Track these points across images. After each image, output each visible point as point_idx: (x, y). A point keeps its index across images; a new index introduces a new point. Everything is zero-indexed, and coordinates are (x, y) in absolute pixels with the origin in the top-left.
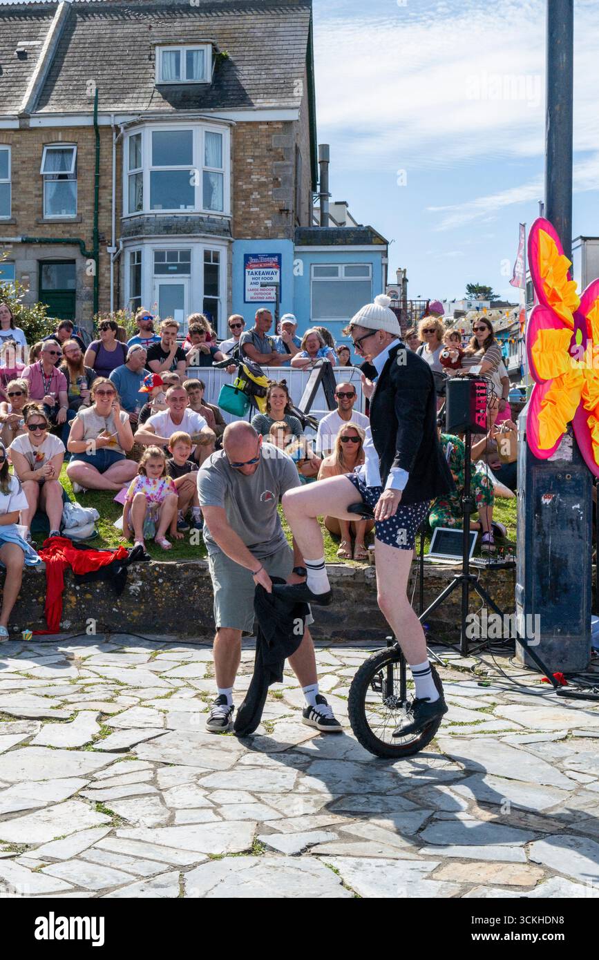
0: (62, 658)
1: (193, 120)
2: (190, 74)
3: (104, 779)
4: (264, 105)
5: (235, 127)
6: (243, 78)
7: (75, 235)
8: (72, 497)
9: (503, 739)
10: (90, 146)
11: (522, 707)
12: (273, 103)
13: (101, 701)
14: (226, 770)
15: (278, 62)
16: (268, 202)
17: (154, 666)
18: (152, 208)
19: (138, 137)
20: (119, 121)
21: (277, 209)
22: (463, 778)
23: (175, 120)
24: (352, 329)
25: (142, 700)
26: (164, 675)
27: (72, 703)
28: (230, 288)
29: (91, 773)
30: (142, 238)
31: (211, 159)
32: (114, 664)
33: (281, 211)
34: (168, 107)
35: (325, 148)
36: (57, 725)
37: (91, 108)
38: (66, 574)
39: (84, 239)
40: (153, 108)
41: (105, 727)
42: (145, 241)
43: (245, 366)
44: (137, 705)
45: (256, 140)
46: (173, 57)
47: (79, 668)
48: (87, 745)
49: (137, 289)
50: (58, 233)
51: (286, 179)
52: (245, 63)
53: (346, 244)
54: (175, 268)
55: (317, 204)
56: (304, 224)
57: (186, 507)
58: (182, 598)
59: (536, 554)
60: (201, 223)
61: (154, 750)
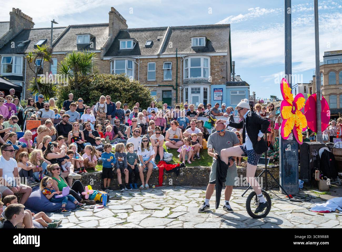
0: (162, 193)
1: (201, 55)
2: (200, 44)
3: (169, 226)
4: (219, 52)
5: (211, 57)
6: (213, 45)
7: (171, 84)
8: (166, 150)
9: (275, 213)
10: (175, 62)
11: (281, 204)
12: (221, 51)
13: (171, 204)
14: (202, 223)
15: (222, 41)
16: (220, 76)
17: (186, 194)
18: (190, 77)
19: (187, 60)
20: (182, 56)
21: (222, 77)
22: (264, 224)
23: (196, 56)
24: (237, 108)
25: (182, 204)
26: (188, 197)
27: (163, 205)
28: (210, 97)
29: (166, 224)
30: (188, 85)
31: (205, 65)
32: (176, 194)
33: (223, 78)
34: (195, 52)
35: (234, 62)
36: (159, 211)
37: (176, 53)
38: (164, 170)
39: (174, 85)
40: (191, 52)
41: (171, 211)
42: (189, 85)
43: (211, 116)
44: (180, 205)
45: (216, 60)
46: (196, 40)
47: (166, 195)
48: (166, 216)
49: (187, 98)
50: (167, 84)
51: (224, 70)
52: (214, 41)
53: (239, 85)
54: (196, 92)
55: (232, 76)
56: (229, 81)
57: (195, 153)
58: (194, 176)
59: (284, 164)
60: (203, 81)
61: (183, 218)
